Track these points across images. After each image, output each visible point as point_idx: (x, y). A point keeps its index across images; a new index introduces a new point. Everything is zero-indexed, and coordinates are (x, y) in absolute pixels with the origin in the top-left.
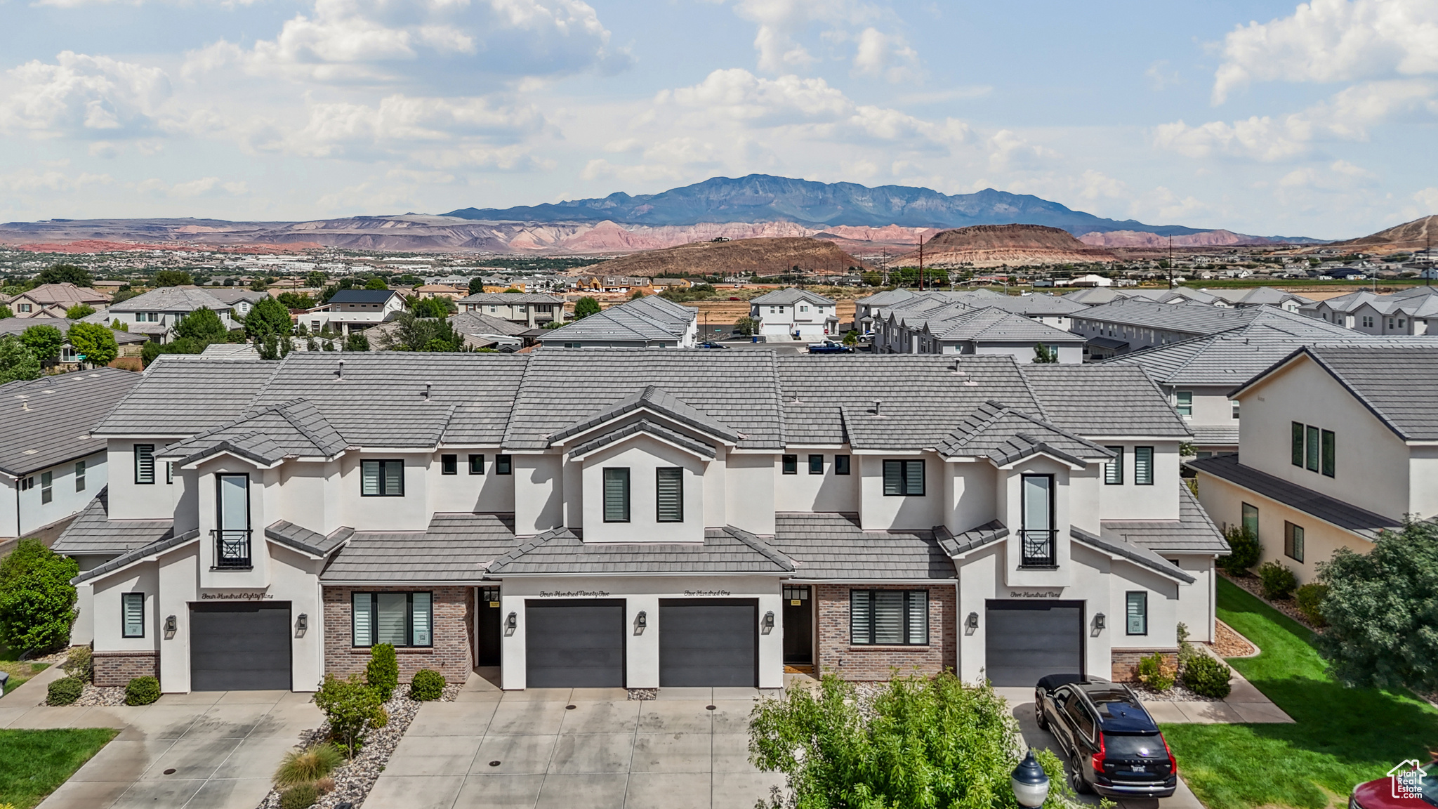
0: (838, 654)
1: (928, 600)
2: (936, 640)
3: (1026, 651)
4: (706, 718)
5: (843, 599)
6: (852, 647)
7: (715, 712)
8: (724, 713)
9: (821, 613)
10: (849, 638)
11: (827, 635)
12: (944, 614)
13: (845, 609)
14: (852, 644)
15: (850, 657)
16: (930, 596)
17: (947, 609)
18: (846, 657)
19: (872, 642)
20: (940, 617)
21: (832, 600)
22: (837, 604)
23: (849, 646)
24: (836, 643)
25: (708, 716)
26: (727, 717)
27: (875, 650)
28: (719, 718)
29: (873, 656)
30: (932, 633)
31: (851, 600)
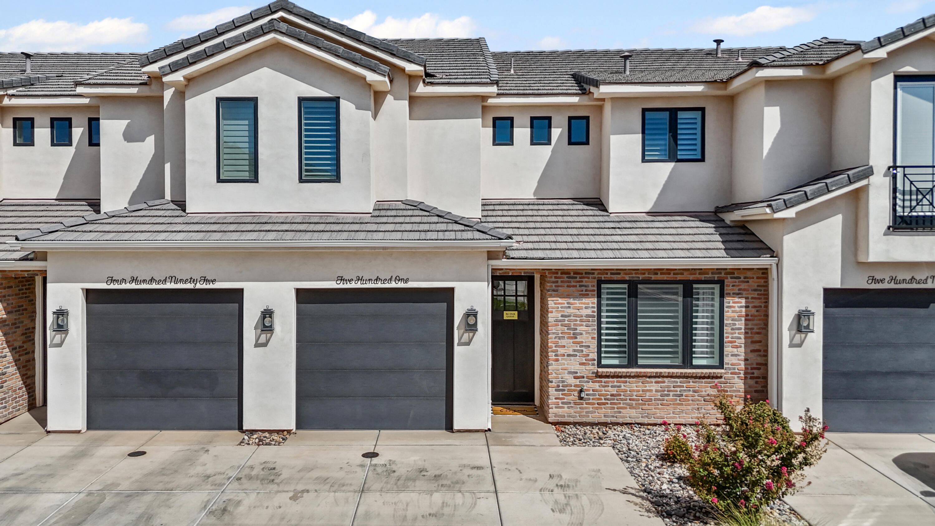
0: (577, 382)
1: (722, 296)
2: (734, 360)
3: (888, 374)
4: (359, 469)
5: (586, 296)
6: (600, 370)
7: (375, 461)
8: (391, 462)
9: (552, 317)
10: (594, 356)
11: (561, 351)
12: (748, 318)
13: (589, 311)
14: (600, 365)
15: (596, 386)
16: (727, 290)
17: (753, 311)
18: (590, 386)
19: (632, 362)
20: (741, 324)
21: (568, 296)
22: (577, 303)
23: (595, 368)
24: (574, 365)
25: (362, 466)
26: (394, 467)
27: (637, 376)
28: (379, 470)
29: (634, 385)
30: (728, 349)
31: (599, 296)
